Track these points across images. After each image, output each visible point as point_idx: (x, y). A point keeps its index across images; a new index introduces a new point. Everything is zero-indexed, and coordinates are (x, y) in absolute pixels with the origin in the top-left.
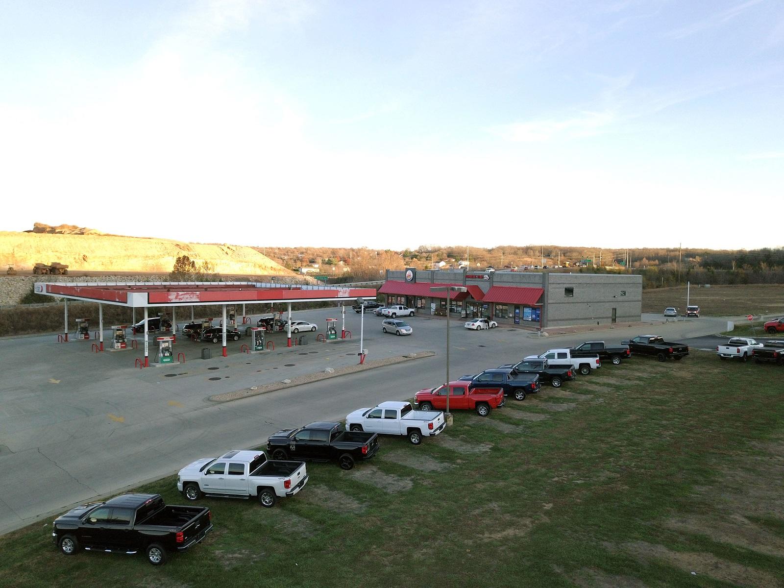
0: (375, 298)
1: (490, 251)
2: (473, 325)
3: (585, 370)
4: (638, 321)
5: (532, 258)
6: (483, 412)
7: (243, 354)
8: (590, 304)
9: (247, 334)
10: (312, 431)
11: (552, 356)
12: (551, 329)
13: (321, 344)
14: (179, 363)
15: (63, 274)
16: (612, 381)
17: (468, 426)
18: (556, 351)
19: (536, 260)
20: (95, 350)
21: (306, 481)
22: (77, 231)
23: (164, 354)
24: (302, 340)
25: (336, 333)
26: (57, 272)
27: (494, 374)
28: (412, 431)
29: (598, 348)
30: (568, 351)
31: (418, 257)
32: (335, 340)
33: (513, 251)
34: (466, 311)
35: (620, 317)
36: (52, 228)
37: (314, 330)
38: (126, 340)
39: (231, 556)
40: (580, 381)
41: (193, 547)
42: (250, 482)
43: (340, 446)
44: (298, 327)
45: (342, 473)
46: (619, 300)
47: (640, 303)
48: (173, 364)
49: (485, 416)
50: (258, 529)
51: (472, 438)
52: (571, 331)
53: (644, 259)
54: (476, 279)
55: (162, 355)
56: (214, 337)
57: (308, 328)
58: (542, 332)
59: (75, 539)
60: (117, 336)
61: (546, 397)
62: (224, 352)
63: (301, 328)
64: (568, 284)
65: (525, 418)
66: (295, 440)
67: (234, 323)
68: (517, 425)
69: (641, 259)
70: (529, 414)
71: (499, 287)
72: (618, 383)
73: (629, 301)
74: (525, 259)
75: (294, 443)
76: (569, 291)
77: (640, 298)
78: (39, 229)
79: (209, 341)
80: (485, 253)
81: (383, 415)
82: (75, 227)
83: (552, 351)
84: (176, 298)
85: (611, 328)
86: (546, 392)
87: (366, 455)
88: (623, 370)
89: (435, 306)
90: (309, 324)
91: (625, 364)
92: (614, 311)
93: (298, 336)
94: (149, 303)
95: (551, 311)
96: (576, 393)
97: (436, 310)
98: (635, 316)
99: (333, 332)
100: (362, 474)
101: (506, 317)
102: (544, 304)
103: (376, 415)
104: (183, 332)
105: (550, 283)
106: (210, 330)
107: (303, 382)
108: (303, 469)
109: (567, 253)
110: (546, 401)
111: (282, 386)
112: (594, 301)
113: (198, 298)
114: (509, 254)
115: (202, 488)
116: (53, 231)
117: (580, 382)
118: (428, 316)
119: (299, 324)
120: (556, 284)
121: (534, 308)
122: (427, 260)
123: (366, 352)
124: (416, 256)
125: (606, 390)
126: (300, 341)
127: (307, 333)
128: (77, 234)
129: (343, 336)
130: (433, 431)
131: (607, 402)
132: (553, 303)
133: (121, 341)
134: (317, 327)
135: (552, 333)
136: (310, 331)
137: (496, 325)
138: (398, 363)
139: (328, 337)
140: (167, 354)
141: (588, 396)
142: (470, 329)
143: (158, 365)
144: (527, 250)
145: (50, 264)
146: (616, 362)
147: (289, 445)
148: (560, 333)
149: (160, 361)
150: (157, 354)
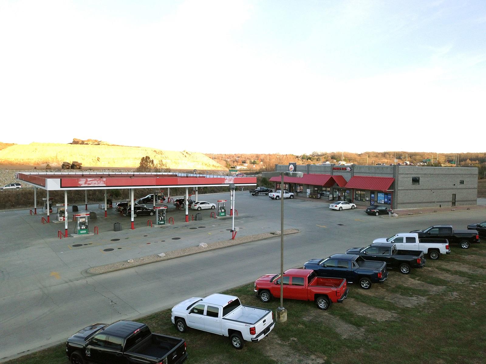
0: (256, 184)
2: (336, 206)
3: (434, 255)
4: (474, 204)
5: (388, 160)
6: (322, 305)
7: (147, 227)
8: (433, 191)
11: (400, 240)
12: (400, 211)
13: (213, 219)
15: (78, 168)
16: (464, 269)
17: (303, 323)
18: (405, 235)
19: (391, 161)
23: (81, 227)
24: (198, 216)
25: (225, 211)
26: (75, 167)
27: (339, 260)
28: (233, 333)
29: (446, 232)
30: (416, 235)
31: (312, 159)
32: (224, 217)
33: (375, 155)
34: (333, 195)
35: (458, 201)
36: (83, 141)
37: (213, 208)
40: (429, 267)
44: (201, 206)
46: (458, 188)
47: (476, 190)
48: (88, 235)
49: (325, 309)
51: (304, 344)
52: (417, 213)
53: (468, 160)
54: (341, 171)
55: (79, 228)
57: (209, 206)
58: (393, 213)
60: (61, 211)
61: (393, 286)
62: (133, 226)
63: (203, 207)
64: (414, 174)
65: (369, 316)
68: (359, 326)
69: (465, 160)
70: (373, 310)
71: (358, 177)
72: (471, 272)
73: (466, 189)
74: (383, 160)
76: (416, 181)
77: (476, 186)
80: (356, 156)
82: (96, 141)
85: (452, 210)
86: (394, 279)
88: (473, 256)
89: (309, 191)
90: (209, 204)
91: (474, 249)
92: (454, 196)
93: (195, 213)
94: (61, 187)
95: (400, 196)
96: (426, 282)
97: (311, 194)
98: (472, 201)
99: (223, 211)
101: (364, 200)
102: (395, 190)
105: (400, 174)
107: (176, 256)
109: (412, 156)
110: (394, 291)
112: (437, 188)
113: (105, 183)
114: (373, 157)
117: (430, 269)
118: (304, 199)
119: (202, 203)
120: (405, 174)
121: (386, 194)
122: (317, 160)
123: (237, 229)
124: (310, 158)
125: (460, 280)
126: (196, 217)
127: (207, 210)
128: (96, 144)
130: (255, 336)
131: (462, 297)
132: (402, 190)
134: (215, 206)
135: (401, 214)
136: (210, 209)
137: (355, 206)
138: (265, 239)
139: (218, 214)
140: (83, 227)
141: (440, 287)
142: (333, 210)
144: (384, 155)
145: (71, 163)
146: (465, 246)
148: (408, 214)
149: (78, 233)
150: (76, 226)
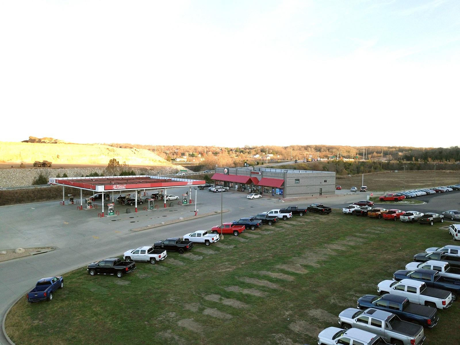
1: (286, 148)
2: (251, 197)
3: (285, 218)
4: (334, 194)
6: (236, 234)
7: (144, 211)
8: (308, 187)
9: (146, 201)
10: (170, 241)
11: (272, 212)
12: (287, 199)
13: (180, 206)
14: (117, 215)
15: (49, 166)
17: (229, 239)
18: (274, 210)
20: (79, 209)
21: (166, 256)
22: (53, 141)
24: (171, 204)
25: (187, 200)
26: (46, 166)
27: (244, 220)
28: (206, 241)
29: (293, 209)
30: (279, 210)
31: (244, 152)
33: (299, 148)
34: (251, 189)
35: (323, 193)
36: (39, 139)
38: (92, 205)
39: (142, 276)
40: (282, 223)
41: (130, 273)
42: (147, 256)
43: (179, 245)
44: (169, 198)
45: (179, 255)
46: (323, 185)
48: (114, 215)
49: (237, 236)
50: (150, 269)
51: (229, 244)
53: (375, 153)
55: (109, 212)
56: (131, 203)
57: (175, 198)
59: (94, 271)
60: (88, 203)
62: (136, 210)
63: (171, 198)
64: (296, 177)
65: (251, 237)
66: (163, 244)
67: (140, 196)
68: (247, 239)
69: (372, 153)
70: (254, 235)
71: (265, 178)
72: (295, 224)
73: (328, 185)
75: (163, 245)
77: (334, 183)
78: (32, 141)
79: (129, 204)
80: (282, 150)
81: (196, 236)
82: (51, 139)
83: (272, 210)
84: (116, 187)
85: (320, 198)
86: (265, 227)
87: (188, 249)
89: (237, 186)
90: (175, 196)
91: (304, 216)
92: (321, 189)
93: (169, 202)
94: (105, 190)
95: (288, 190)
96: (276, 227)
97: (238, 188)
98: (332, 192)
99: (185, 201)
100: (186, 255)
101: (269, 193)
102: (285, 187)
103: (193, 236)
104: (117, 200)
105: (287, 177)
106: (129, 200)
107: (170, 224)
108: (165, 252)
110: (264, 230)
111: (161, 225)
112: (310, 185)
114: (297, 150)
115: (132, 258)
116: (40, 141)
118: (234, 191)
119: (170, 196)
120: (290, 177)
121: (280, 189)
122: (249, 153)
123: (198, 210)
124: (242, 151)
125: (291, 227)
126: (170, 205)
127: (174, 201)
128: (53, 143)
129: (190, 202)
130: (214, 241)
132: (289, 187)
133: (90, 205)
134: (178, 198)
137: (261, 196)
138: (212, 215)
139: (183, 203)
140: (112, 211)
142: (249, 199)
143: (108, 216)
145: (42, 162)
146: (301, 215)
147: (161, 245)
149: (109, 214)
150: (107, 211)
